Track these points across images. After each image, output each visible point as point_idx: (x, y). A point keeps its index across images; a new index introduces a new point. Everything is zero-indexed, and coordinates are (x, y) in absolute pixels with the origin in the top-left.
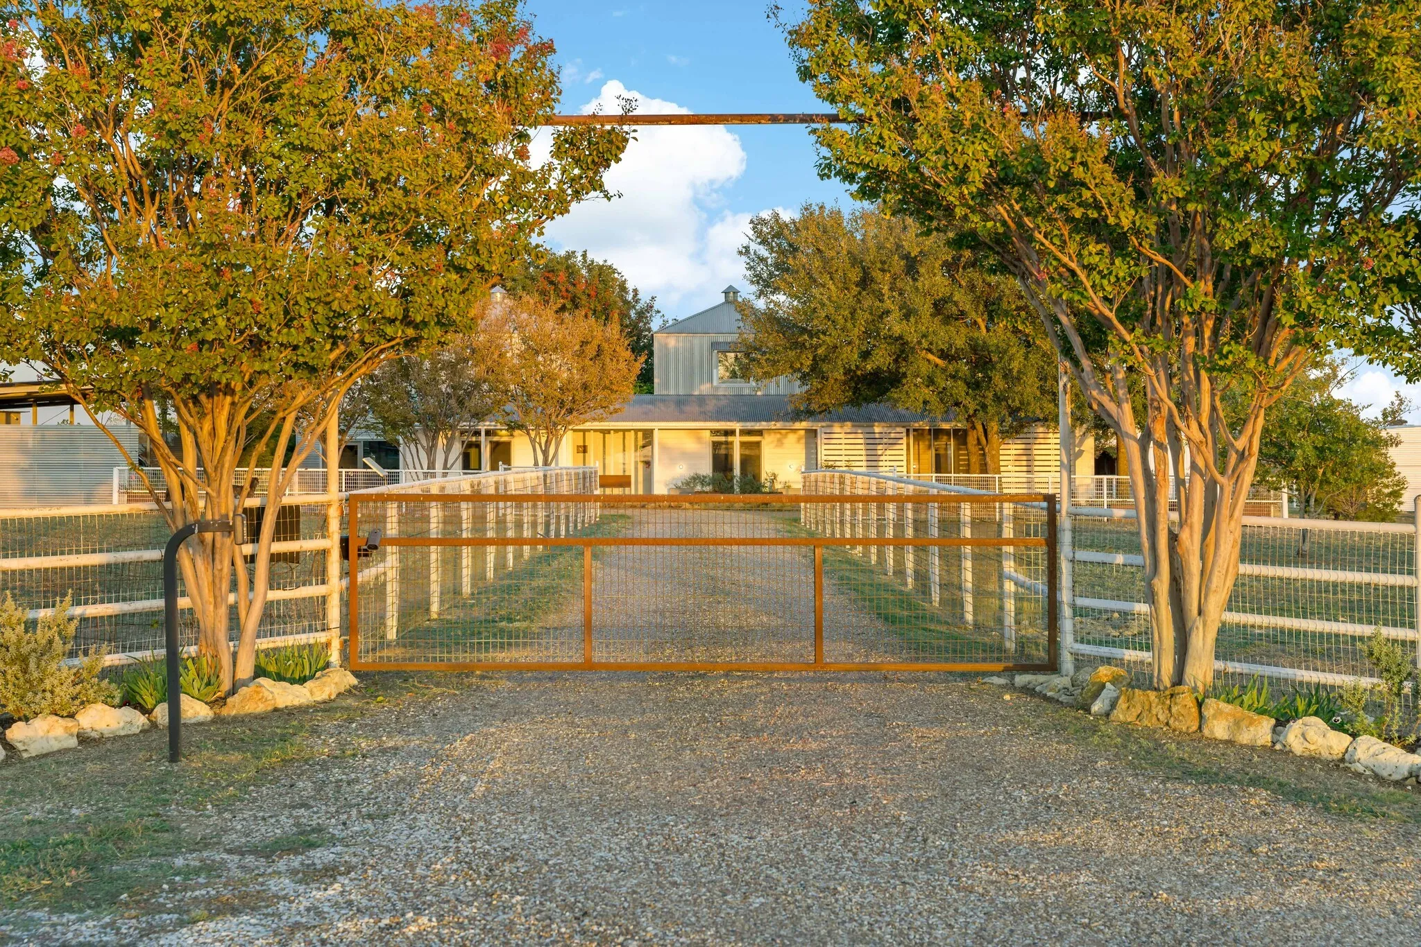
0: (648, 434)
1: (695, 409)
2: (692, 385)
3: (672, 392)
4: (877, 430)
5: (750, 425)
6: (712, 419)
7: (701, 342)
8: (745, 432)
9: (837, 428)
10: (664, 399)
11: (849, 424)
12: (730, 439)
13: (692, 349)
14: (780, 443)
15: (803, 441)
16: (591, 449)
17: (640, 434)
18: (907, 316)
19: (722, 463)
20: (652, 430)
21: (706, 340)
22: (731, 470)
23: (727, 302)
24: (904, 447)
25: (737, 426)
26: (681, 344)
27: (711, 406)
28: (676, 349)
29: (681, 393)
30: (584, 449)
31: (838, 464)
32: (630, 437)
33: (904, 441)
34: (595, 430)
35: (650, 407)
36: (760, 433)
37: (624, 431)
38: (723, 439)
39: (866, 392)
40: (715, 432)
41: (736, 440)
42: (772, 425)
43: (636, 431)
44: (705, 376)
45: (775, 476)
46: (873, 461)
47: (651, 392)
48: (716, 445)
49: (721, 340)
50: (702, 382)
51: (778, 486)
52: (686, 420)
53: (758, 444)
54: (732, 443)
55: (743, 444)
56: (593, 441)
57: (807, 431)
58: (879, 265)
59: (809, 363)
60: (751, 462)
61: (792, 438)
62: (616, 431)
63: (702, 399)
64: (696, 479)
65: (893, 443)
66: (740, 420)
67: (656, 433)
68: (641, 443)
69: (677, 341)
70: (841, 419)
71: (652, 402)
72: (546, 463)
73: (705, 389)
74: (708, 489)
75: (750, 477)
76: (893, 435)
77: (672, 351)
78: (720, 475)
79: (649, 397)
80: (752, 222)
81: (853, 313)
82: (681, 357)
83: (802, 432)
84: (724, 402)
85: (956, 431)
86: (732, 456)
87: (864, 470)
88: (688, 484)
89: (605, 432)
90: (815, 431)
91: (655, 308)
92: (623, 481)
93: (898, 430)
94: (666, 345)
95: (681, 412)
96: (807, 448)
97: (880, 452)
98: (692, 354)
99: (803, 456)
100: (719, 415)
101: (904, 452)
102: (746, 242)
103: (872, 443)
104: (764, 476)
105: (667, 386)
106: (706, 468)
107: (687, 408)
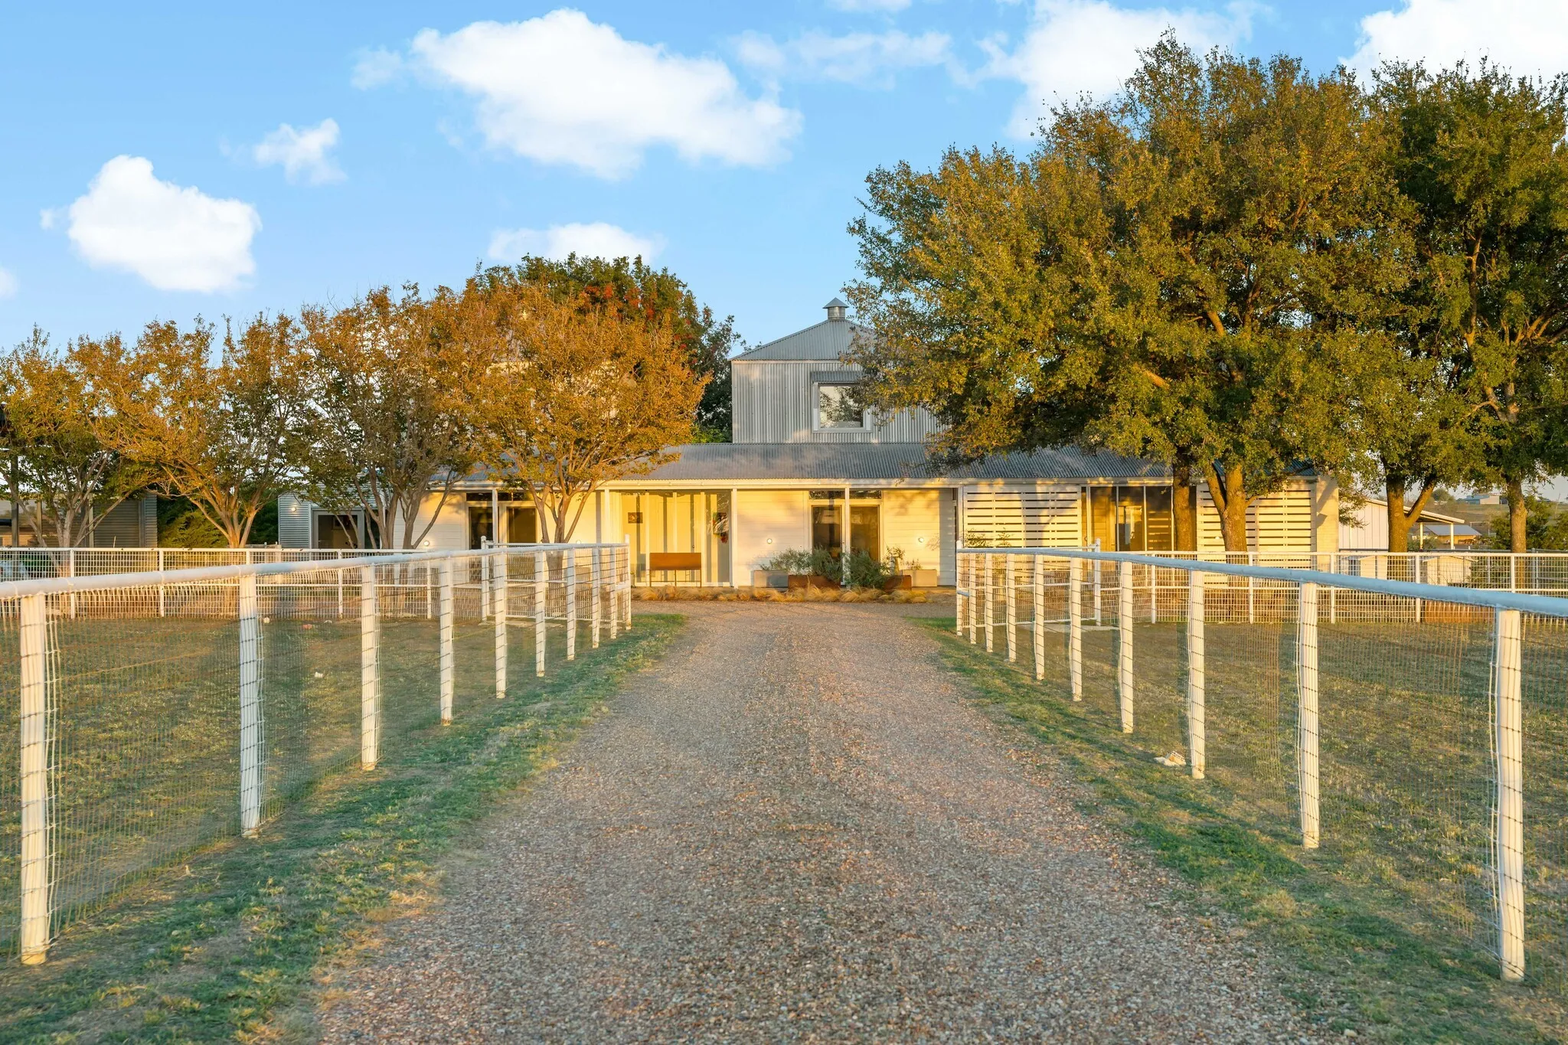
0: (724, 495)
1: (788, 462)
2: (782, 429)
3: (757, 440)
4: (1039, 489)
5: (863, 484)
6: (811, 476)
7: (796, 372)
8: (855, 494)
9: (983, 487)
10: (745, 450)
11: (1000, 481)
12: (837, 502)
13: (784, 379)
14: (903, 509)
15: (937, 504)
16: (646, 518)
17: (714, 498)
18: (1121, 302)
19: (825, 536)
20: (730, 491)
21: (803, 369)
22: (839, 544)
23: (831, 319)
24: (1079, 512)
25: (845, 485)
26: (768, 377)
27: (810, 459)
28: (763, 385)
29: (769, 440)
30: (637, 518)
31: (988, 535)
32: (701, 499)
33: (1079, 503)
34: (652, 492)
35: (725, 460)
36: (877, 494)
37: (693, 492)
38: (825, 502)
39: (1042, 427)
40: (815, 494)
41: (846, 504)
42: (895, 483)
43: (708, 492)
44: (802, 418)
45: (900, 553)
46: (1035, 530)
47: (728, 439)
48: (817, 512)
49: (823, 368)
50: (797, 428)
51: (903, 567)
52: (776, 477)
53: (874, 510)
54: (839, 508)
55: (854, 510)
56: (651, 506)
57: (942, 491)
58: (1072, 227)
59: (962, 380)
60: (867, 532)
61: (920, 502)
62: (681, 492)
63: (797, 449)
64: (790, 558)
65: (1063, 507)
66: (851, 476)
67: (734, 494)
68: (714, 509)
69: (763, 372)
70: (991, 474)
71: (729, 454)
72: (560, 538)
73: (802, 435)
74: (805, 571)
75: (864, 554)
76: (1061, 496)
77: (756, 384)
78: (822, 553)
79: (727, 446)
80: (869, 179)
81: (1036, 299)
82: (769, 392)
83: (934, 495)
84: (828, 454)
85: (1151, 491)
86: (839, 526)
87: (1022, 543)
88: (779, 564)
89: (666, 494)
90: (954, 491)
91: (734, 331)
92: (690, 562)
93: (1069, 489)
94: (747, 376)
95: (769, 466)
96: (943, 515)
97: (1043, 520)
98: (784, 388)
99: (937, 525)
100: (820, 472)
101: (1079, 519)
102: (859, 212)
103: (1033, 508)
104: (884, 555)
105: (750, 432)
106: (803, 544)
107: (778, 462)
